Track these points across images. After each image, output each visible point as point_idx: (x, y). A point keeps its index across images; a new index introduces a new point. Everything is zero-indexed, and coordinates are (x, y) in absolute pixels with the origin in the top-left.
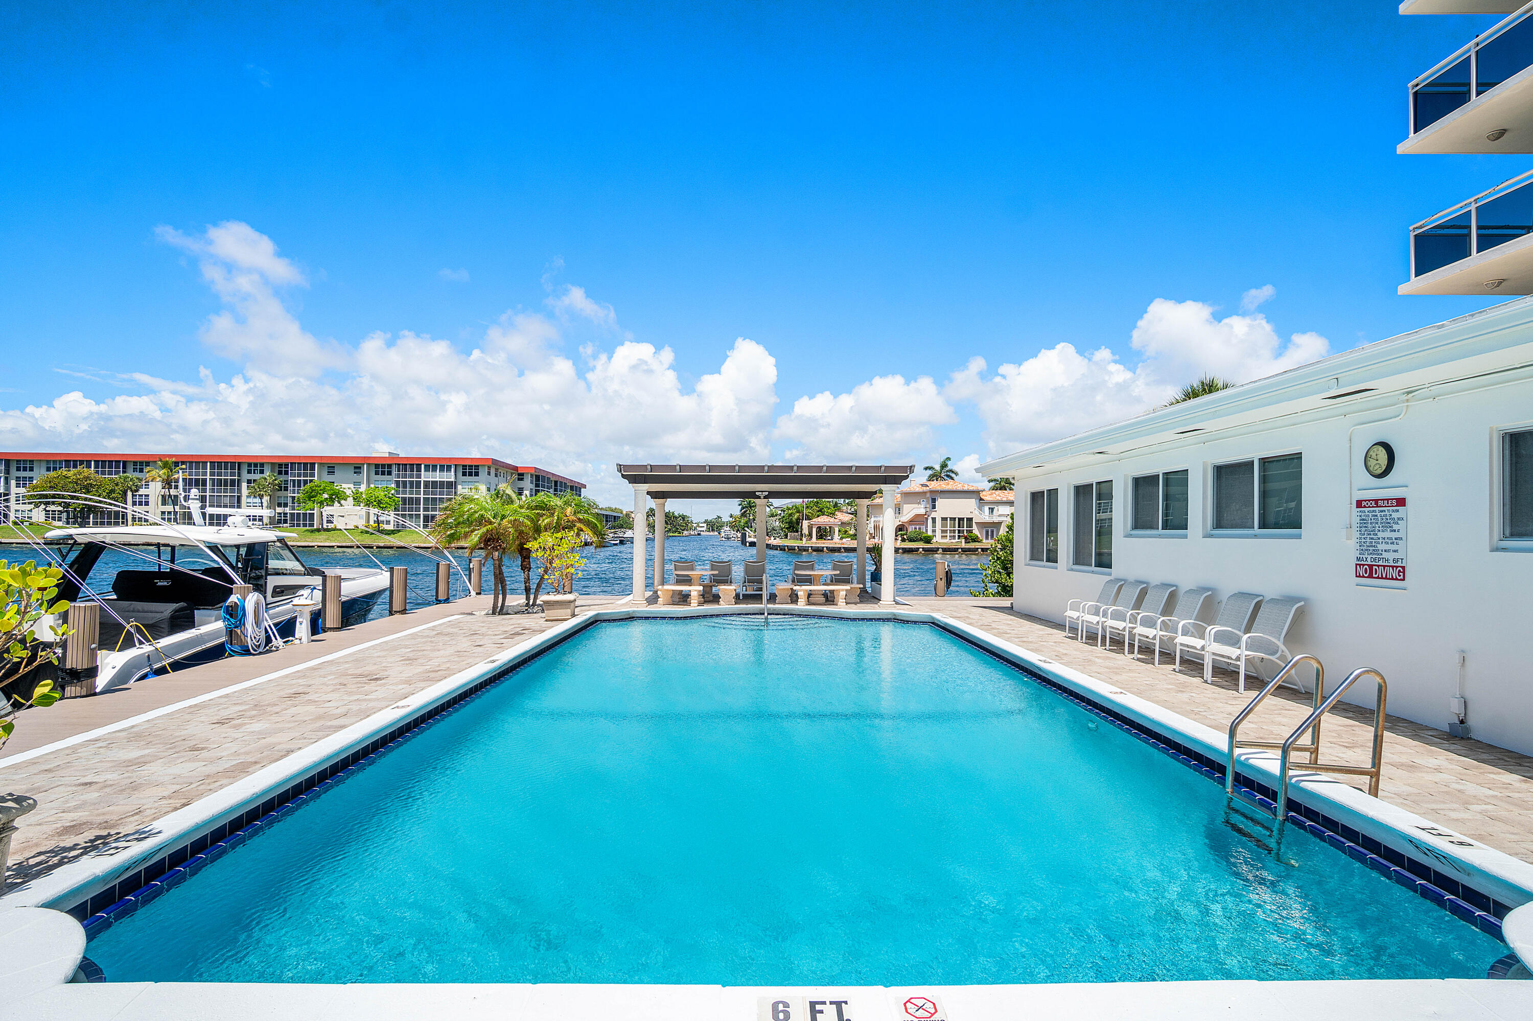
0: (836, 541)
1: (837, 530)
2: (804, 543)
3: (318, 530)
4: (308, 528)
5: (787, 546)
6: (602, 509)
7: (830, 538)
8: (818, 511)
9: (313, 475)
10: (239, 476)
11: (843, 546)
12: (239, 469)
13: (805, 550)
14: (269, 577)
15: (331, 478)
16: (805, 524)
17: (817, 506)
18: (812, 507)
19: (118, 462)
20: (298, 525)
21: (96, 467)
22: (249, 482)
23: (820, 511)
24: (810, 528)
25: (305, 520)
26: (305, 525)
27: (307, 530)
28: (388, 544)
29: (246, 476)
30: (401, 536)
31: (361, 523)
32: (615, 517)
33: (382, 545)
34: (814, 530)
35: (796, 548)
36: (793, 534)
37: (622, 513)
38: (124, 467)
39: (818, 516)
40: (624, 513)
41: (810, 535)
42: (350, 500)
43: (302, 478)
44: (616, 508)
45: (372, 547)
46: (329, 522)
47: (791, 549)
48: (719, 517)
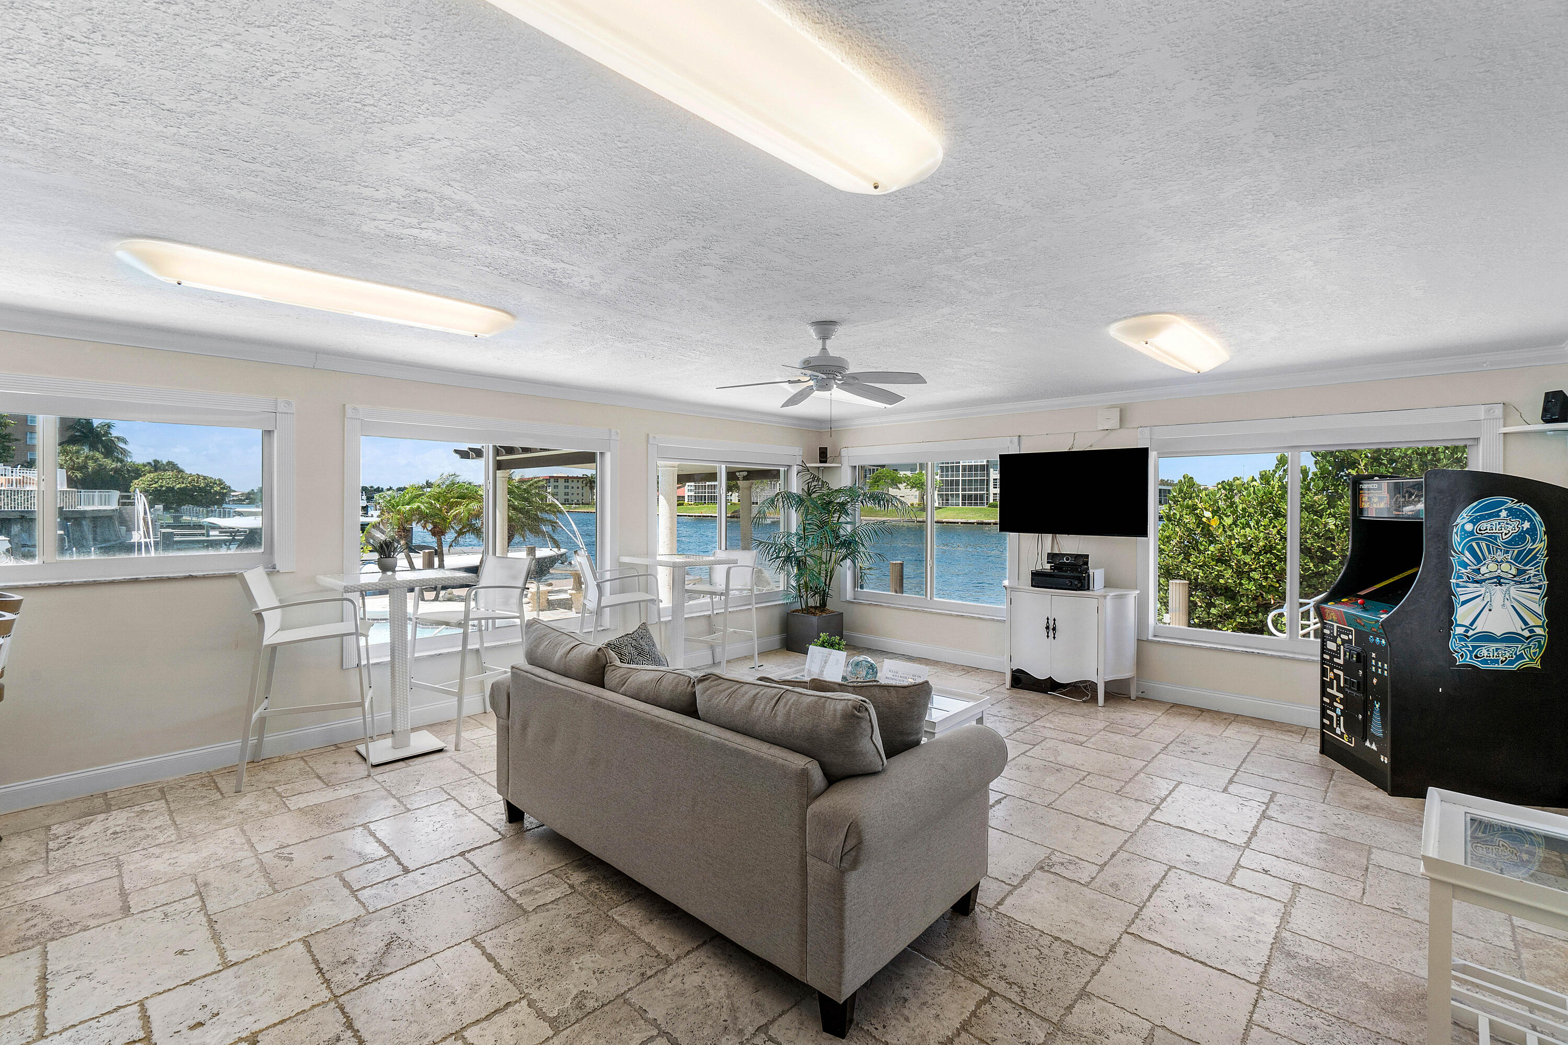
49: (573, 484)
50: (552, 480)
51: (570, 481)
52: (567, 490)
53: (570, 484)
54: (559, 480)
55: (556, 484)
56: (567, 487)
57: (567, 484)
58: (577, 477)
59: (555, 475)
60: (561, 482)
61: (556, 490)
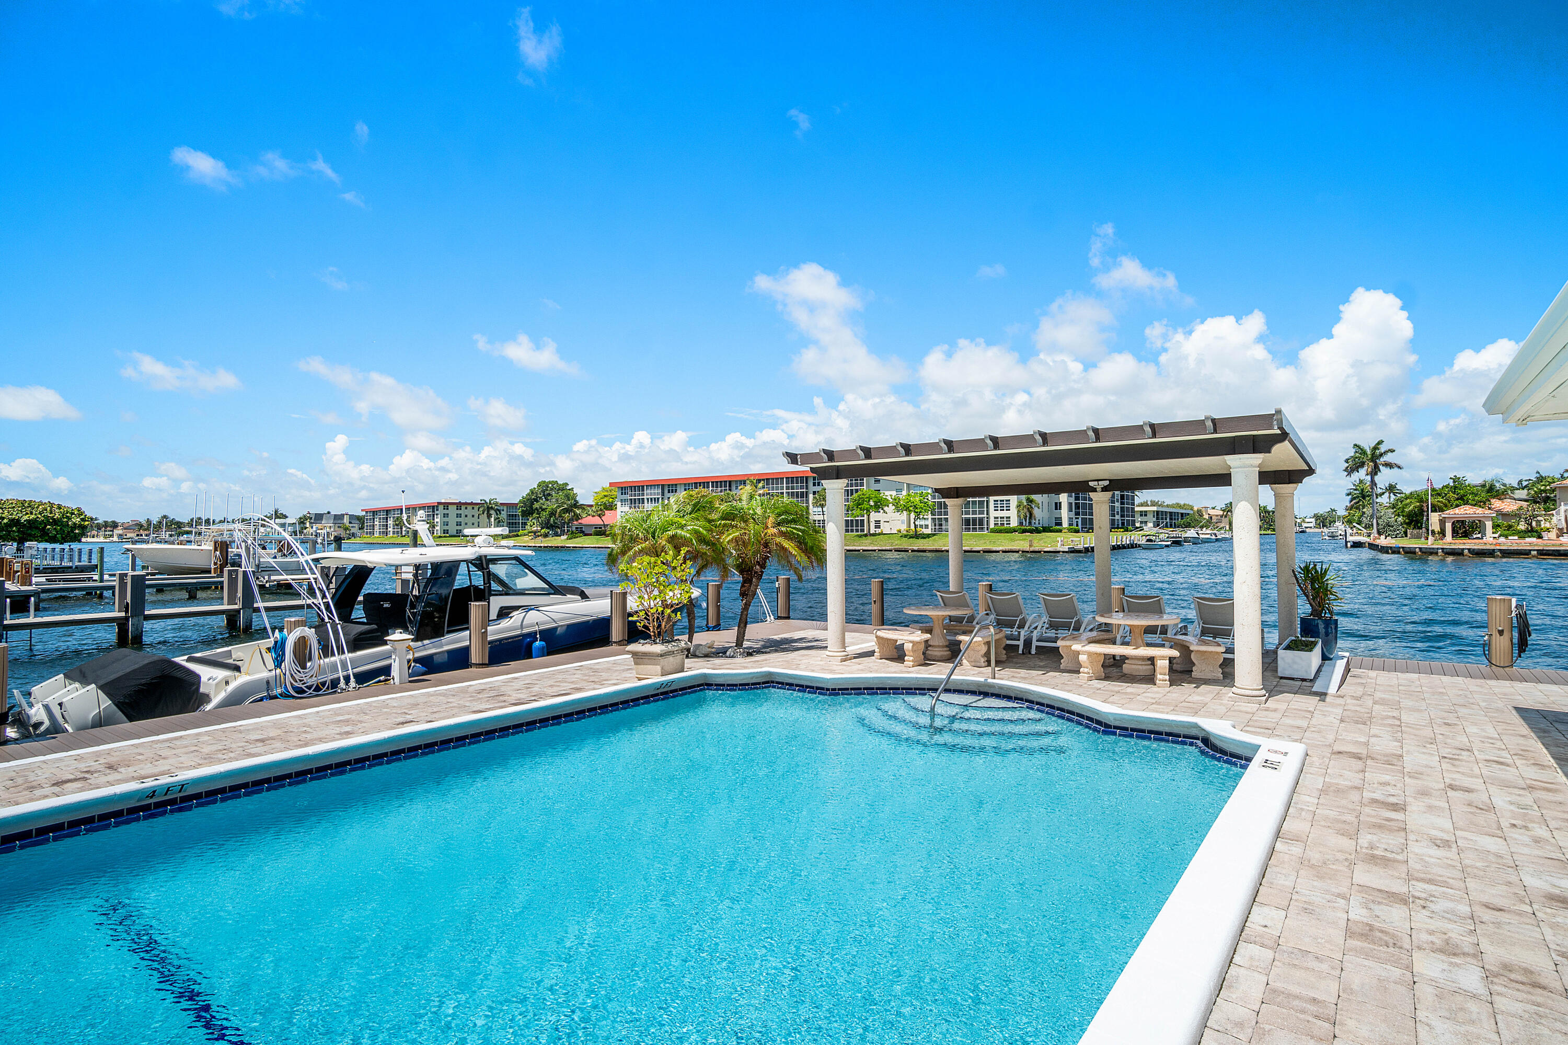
0: (1490, 539)
1: (1489, 524)
2: (1431, 543)
3: (866, 535)
4: (859, 533)
5: (1403, 548)
6: (1168, 506)
7: (1479, 536)
8: (1458, 499)
9: (862, 485)
10: (807, 489)
11: (1498, 547)
12: (807, 483)
13: (1431, 553)
14: (491, 598)
15: (877, 486)
16: (1434, 518)
17: (1454, 493)
18: (1446, 495)
19: (725, 482)
20: (852, 531)
21: (713, 486)
22: (814, 493)
23: (1461, 498)
24: (1442, 522)
25: (857, 526)
26: (857, 530)
27: (858, 535)
28: (921, 547)
29: (812, 488)
30: (934, 540)
31: (904, 527)
32: (1182, 514)
33: (916, 548)
34: (1449, 527)
35: (1417, 550)
36: (1415, 531)
37: (1192, 509)
38: (730, 486)
39: (1457, 506)
40: (1195, 509)
41: (1443, 533)
42: (892, 507)
43: (854, 488)
44: (1184, 505)
45: (908, 551)
46: (878, 527)
47: (1409, 552)
48: (1333, 510)
49: (467, 512)
50: (441, 507)
51: (463, 507)
52: (459, 520)
53: (463, 511)
54: (450, 506)
55: (446, 512)
56: (459, 516)
57: (459, 512)
58: (472, 504)
59: (443, 501)
60: (452, 509)
61: (446, 519)
